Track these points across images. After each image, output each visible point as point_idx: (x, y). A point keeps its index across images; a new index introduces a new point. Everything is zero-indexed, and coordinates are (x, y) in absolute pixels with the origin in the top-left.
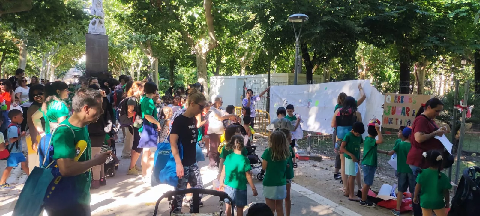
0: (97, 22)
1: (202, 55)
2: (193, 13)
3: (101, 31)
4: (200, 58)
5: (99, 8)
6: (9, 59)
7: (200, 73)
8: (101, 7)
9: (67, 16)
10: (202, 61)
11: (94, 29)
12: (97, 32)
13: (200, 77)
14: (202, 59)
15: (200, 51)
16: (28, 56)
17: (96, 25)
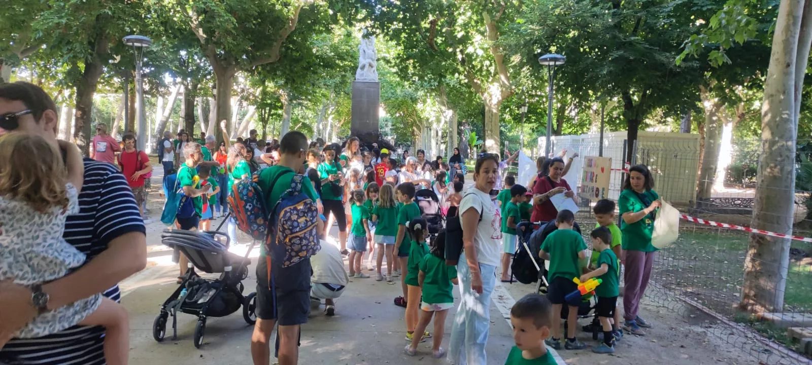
0: (367, 66)
1: (492, 106)
2: (475, 50)
3: (370, 78)
4: (490, 111)
5: (370, 47)
6: (274, 117)
7: (489, 132)
8: (372, 45)
9: (315, 64)
10: (492, 115)
11: (362, 75)
12: (365, 79)
13: (489, 138)
14: (492, 112)
15: (490, 101)
16: (296, 112)
17: (366, 69)
